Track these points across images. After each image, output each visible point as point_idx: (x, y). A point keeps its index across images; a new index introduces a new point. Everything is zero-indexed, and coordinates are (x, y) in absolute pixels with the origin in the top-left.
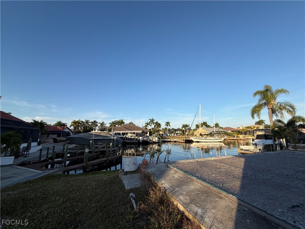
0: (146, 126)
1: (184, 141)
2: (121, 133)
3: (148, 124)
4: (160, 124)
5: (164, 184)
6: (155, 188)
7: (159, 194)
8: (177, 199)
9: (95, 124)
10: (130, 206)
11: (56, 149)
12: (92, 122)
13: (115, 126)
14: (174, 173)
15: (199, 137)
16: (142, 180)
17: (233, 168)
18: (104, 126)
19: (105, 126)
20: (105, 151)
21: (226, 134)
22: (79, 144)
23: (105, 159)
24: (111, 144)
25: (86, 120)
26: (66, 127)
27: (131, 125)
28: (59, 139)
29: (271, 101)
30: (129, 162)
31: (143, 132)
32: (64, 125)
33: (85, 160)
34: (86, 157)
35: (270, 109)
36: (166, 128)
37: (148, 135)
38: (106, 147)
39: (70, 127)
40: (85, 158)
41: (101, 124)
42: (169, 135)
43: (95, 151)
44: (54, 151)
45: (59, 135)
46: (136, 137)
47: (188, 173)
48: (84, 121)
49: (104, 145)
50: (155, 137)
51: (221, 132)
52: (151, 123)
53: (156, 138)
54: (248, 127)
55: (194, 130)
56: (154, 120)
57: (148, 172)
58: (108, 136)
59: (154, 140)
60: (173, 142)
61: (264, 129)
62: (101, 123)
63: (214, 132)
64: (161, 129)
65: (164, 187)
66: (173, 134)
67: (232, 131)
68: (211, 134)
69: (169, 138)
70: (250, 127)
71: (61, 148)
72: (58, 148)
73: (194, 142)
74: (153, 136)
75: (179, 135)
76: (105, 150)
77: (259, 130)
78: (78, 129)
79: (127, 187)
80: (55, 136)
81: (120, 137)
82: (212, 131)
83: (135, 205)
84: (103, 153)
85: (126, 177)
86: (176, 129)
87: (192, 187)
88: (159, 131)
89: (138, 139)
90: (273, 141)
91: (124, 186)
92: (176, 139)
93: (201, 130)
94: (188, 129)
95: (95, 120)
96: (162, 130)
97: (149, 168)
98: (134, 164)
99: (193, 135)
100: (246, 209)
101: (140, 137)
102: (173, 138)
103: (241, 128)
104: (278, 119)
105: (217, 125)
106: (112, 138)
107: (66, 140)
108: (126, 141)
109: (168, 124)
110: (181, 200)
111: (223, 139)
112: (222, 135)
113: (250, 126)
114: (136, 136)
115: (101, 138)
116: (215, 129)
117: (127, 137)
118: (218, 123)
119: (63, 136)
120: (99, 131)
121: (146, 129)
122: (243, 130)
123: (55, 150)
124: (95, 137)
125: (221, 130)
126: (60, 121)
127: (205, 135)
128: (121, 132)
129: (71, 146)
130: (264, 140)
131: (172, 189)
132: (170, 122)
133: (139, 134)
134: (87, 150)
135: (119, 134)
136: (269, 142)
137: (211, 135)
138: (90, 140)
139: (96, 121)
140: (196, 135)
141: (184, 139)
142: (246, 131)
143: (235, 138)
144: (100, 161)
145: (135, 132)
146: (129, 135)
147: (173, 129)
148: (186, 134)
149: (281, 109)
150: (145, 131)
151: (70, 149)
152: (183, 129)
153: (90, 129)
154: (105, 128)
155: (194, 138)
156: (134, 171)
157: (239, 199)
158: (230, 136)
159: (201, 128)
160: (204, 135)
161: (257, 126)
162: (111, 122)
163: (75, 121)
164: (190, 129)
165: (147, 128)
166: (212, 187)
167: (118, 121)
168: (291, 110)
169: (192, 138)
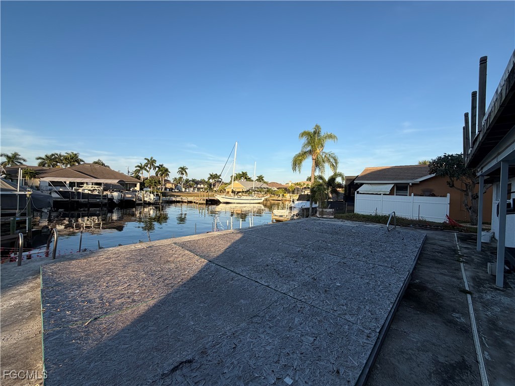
0: (138, 171)
1: (205, 202)
2: (68, 182)
3: (141, 168)
4: (167, 170)
15: (230, 196)
18: (19, 164)
19: (24, 163)
27: (97, 166)
29: (316, 149)
35: (314, 161)
36: (180, 178)
37: (138, 188)
42: (183, 190)
46: (105, 193)
50: (149, 193)
51: (264, 188)
52: (149, 166)
53: (152, 195)
54: (297, 184)
55: (226, 184)
56: (156, 161)
59: (146, 199)
60: (186, 202)
63: (253, 188)
64: (169, 179)
66: (192, 189)
67: (278, 189)
68: (248, 191)
69: (179, 196)
73: (221, 203)
74: (146, 192)
75: (202, 191)
81: (60, 191)
82: (251, 187)
86: (199, 180)
89: (110, 197)
92: (193, 198)
93: (238, 185)
94: (218, 181)
96: (171, 180)
99: (222, 191)
101: (113, 191)
102: (189, 195)
103: (290, 185)
104: (320, 174)
105: (260, 179)
108: (76, 199)
109: (183, 170)
111: (263, 199)
113: (300, 183)
114: (104, 190)
117: (80, 191)
118: (263, 176)
121: (137, 177)
122: (292, 187)
127: (240, 192)
130: (305, 202)
132: (187, 167)
135: (61, 184)
136: (308, 204)
140: (228, 192)
141: (205, 198)
142: (294, 189)
143: (280, 198)
145: (103, 181)
146: (86, 187)
147: (193, 181)
148: (214, 189)
149: (324, 161)
150: (132, 180)
152: (211, 181)
155: (221, 196)
158: (274, 194)
159: (239, 182)
162: (43, 156)
164: (221, 182)
165: (140, 175)
168: (334, 164)
169: (218, 197)
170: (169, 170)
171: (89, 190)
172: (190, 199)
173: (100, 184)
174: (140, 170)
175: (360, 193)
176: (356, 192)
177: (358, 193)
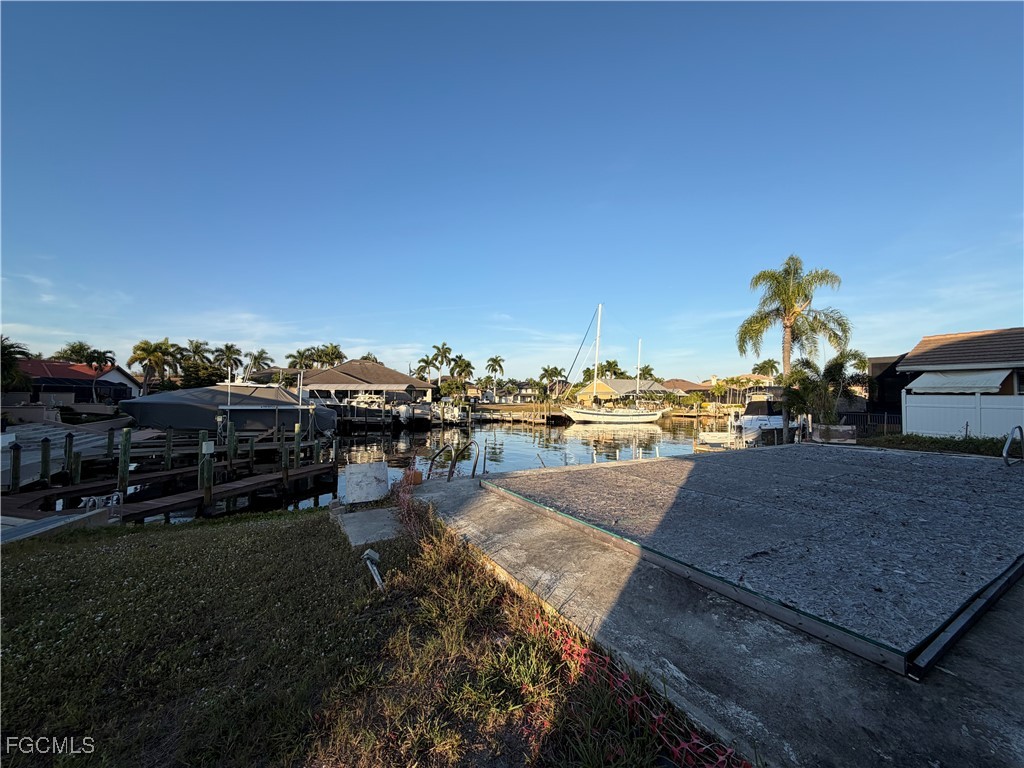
0: (422, 369)
1: (544, 421)
2: (333, 392)
3: (428, 363)
4: (468, 365)
5: (464, 527)
6: (436, 536)
7: (447, 551)
8: (495, 558)
9: (229, 358)
10: (364, 580)
11: (77, 445)
12: (217, 351)
13: (309, 367)
14: (497, 502)
15: (590, 408)
16: (401, 522)
17: (656, 485)
18: (266, 367)
19: (272, 365)
20: (274, 452)
21: (669, 398)
22: (170, 427)
23: (279, 475)
24: (297, 425)
25: (191, 342)
26: (113, 364)
27: (368, 364)
28: (84, 408)
29: (793, 306)
30: (360, 476)
31: (410, 389)
32: (101, 357)
33: (202, 478)
34: (206, 468)
35: (788, 330)
36: (489, 378)
37: (428, 398)
38: (279, 440)
39: (129, 365)
40: (202, 474)
41: (256, 358)
42: (497, 400)
43: (239, 452)
44: (70, 451)
45: (83, 395)
46: (388, 407)
47: (534, 500)
48: (185, 344)
49: (270, 431)
50: (450, 406)
51: (658, 392)
52: (440, 359)
53: (456, 409)
54: (732, 381)
55: (576, 386)
56: (450, 349)
57: (420, 502)
58: (286, 400)
59: (447, 416)
60: (509, 422)
61: (775, 388)
62: (256, 354)
63: (634, 392)
64: (472, 381)
65: (464, 536)
66: (511, 398)
67: (687, 392)
68: (627, 397)
69: (498, 411)
70: (737, 381)
71: (99, 443)
72: (87, 443)
73: (574, 422)
74: (445, 404)
75: (531, 401)
76: (274, 447)
77: (761, 389)
78: (162, 376)
79: (355, 541)
80: (68, 399)
81: (328, 406)
82: (630, 390)
83: (377, 579)
84: (268, 457)
85: (354, 518)
86: (523, 380)
87: (539, 531)
88: (464, 387)
89: (394, 413)
90: (785, 420)
91: (346, 539)
92: (521, 414)
93: (600, 387)
94: (559, 382)
95: (230, 344)
96: (475, 383)
97: (424, 492)
98: (379, 480)
99: (572, 400)
100: (655, 567)
101: (399, 404)
102: (510, 408)
103: (714, 383)
104: (805, 356)
105: (646, 373)
106: (300, 407)
107: (116, 415)
108: (349, 418)
109: (495, 364)
110: (505, 560)
111: (659, 414)
112: (657, 402)
113: (738, 378)
114: (387, 402)
115: (259, 408)
116: (639, 385)
117: (354, 404)
118: (650, 367)
119: (101, 399)
120: (249, 384)
121: (423, 378)
122: (719, 387)
123: (75, 449)
124: (236, 404)
125: (657, 387)
126: (83, 340)
127: (610, 401)
128: (332, 388)
129: (139, 436)
130: (765, 417)
131: (484, 537)
132: (502, 358)
133: (398, 395)
134: (208, 447)
135: (326, 394)
136: (776, 422)
137: (626, 400)
138: (216, 413)
139: (237, 347)
140: (582, 402)
141: (546, 414)
142: (726, 392)
143: (694, 413)
144: (258, 484)
145: (384, 387)
146: (362, 397)
147: (512, 382)
148: (554, 397)
149: (814, 330)
150: (419, 385)
151: (137, 446)
152: (545, 381)
153: (213, 375)
154: (272, 374)
155: (575, 409)
156: (376, 502)
157: (643, 547)
158: (679, 404)
159: (599, 381)
160: (607, 401)
161: (757, 377)
162: (295, 354)
163: (146, 343)
164: (565, 383)
165: (426, 375)
166: (589, 528)
167: (321, 348)
168: (840, 333)
169: (569, 411)
170: (473, 365)
171: (366, 403)
172: (516, 415)
173: (378, 392)
174: (425, 368)
175: (916, 394)
176: (904, 391)
177: (909, 392)
